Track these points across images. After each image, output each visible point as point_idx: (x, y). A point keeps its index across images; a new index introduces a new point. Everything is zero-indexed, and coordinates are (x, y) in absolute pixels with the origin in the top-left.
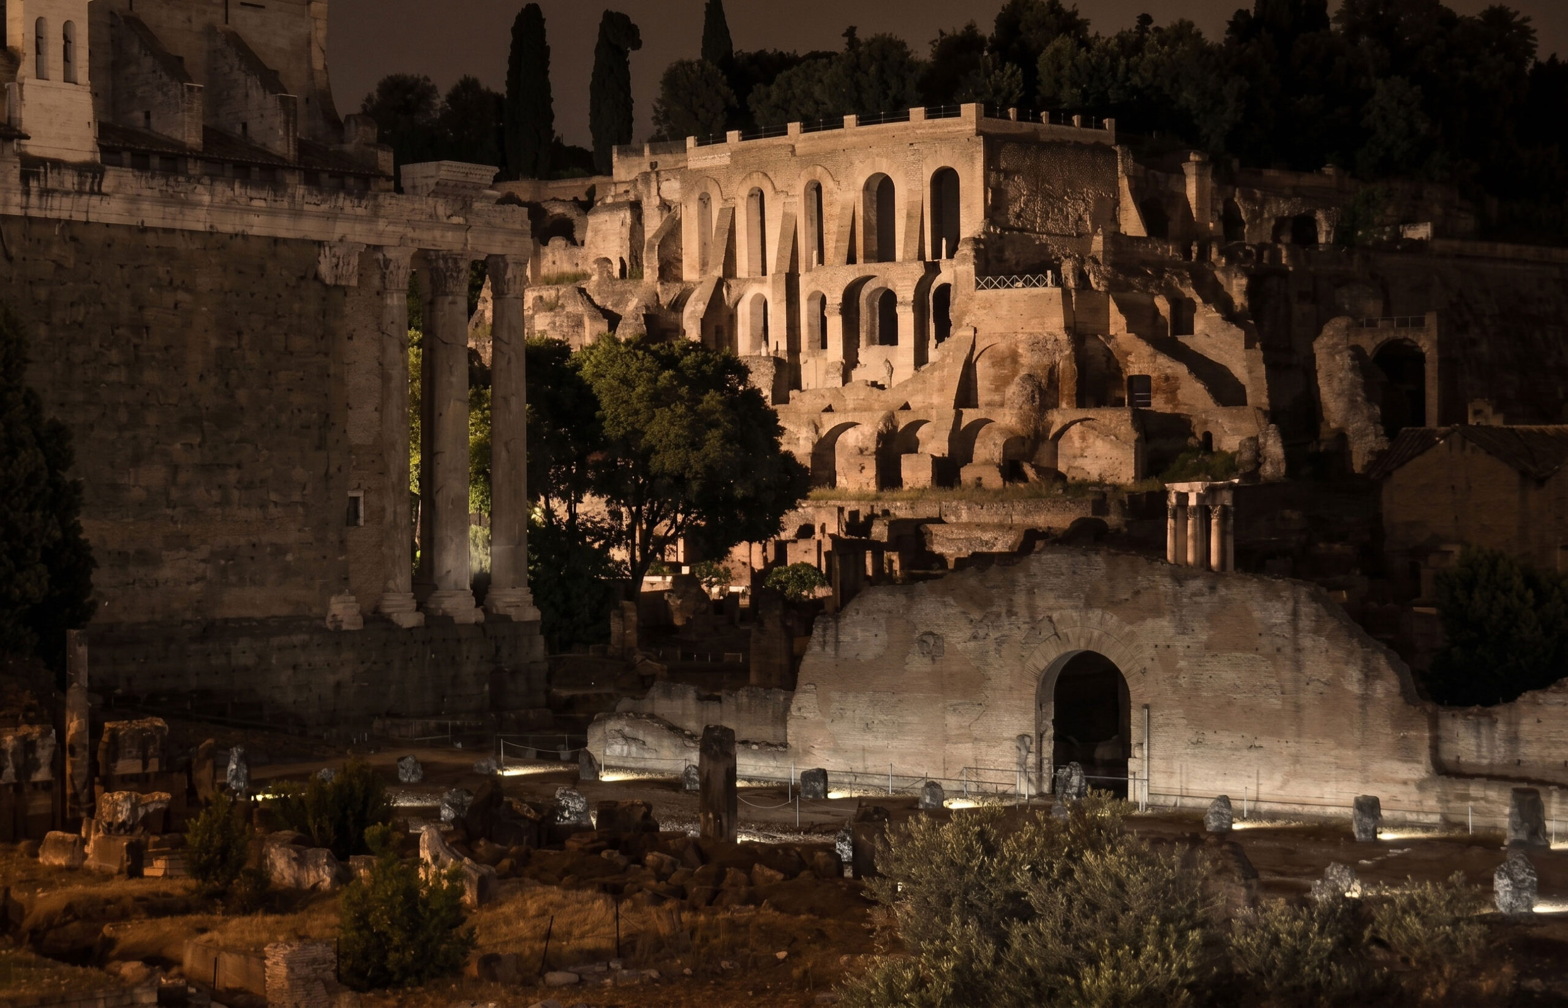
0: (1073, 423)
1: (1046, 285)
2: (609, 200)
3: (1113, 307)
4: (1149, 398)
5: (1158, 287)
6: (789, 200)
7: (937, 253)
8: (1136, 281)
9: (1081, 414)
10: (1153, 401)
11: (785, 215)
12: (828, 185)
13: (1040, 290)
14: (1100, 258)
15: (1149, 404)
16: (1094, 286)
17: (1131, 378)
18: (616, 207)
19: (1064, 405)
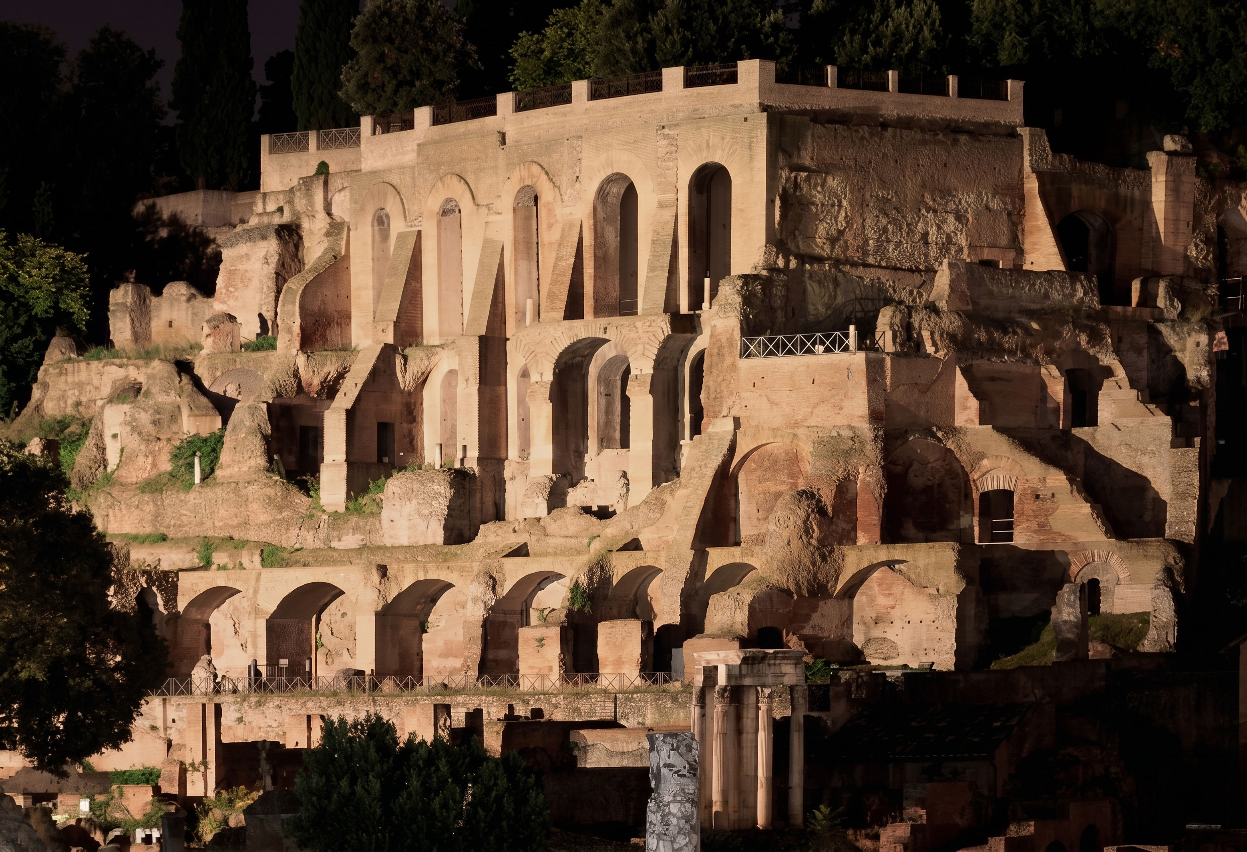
0: (872, 568)
1: (846, 349)
2: (254, 221)
3: (961, 384)
4: (1010, 526)
5: (1048, 352)
6: (491, 218)
7: (696, 301)
8: (1009, 341)
9: (884, 553)
10: (1016, 532)
11: (487, 244)
12: (547, 194)
13: (837, 357)
14: (943, 305)
15: (1010, 537)
16: (930, 349)
17: (985, 496)
18: (261, 234)
19: (862, 540)
